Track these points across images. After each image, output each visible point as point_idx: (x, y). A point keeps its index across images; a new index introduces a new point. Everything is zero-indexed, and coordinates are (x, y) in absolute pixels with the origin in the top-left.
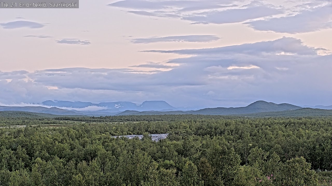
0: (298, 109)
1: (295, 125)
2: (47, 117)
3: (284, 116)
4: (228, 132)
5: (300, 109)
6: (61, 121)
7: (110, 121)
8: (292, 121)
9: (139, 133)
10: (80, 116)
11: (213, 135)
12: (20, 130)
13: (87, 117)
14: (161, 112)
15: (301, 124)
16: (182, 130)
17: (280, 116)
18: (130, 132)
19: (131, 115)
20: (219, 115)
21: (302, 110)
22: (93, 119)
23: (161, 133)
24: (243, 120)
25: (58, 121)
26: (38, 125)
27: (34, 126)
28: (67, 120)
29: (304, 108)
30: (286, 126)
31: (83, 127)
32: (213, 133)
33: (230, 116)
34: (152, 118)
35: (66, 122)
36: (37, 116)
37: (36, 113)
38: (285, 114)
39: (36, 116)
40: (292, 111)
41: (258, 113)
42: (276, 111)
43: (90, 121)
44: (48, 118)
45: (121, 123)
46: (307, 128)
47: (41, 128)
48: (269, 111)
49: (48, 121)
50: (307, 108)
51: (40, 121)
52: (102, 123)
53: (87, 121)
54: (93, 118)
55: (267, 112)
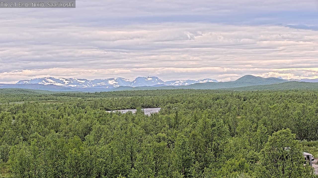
0: (284, 82)
1: (282, 97)
2: (44, 93)
3: (271, 89)
4: (218, 105)
5: (286, 82)
6: (57, 98)
7: (105, 97)
8: (279, 94)
9: (133, 107)
10: (76, 92)
11: (203, 108)
12: (18, 106)
13: (83, 93)
14: (153, 87)
15: (288, 96)
16: (174, 104)
17: (268, 89)
18: (124, 107)
19: (125, 90)
20: (209, 90)
21: (289, 83)
22: (89, 95)
23: (154, 108)
24: (232, 94)
25: (55, 97)
26: (36, 101)
27: (32, 102)
28: (63, 96)
29: (290, 82)
30: (273, 99)
31: (79, 102)
32: (203, 106)
33: (219, 90)
34: (145, 93)
35: (63, 97)
36: (35, 93)
37: (34, 90)
38: (271, 87)
39: (33, 92)
40: (278, 84)
41: (247, 87)
42: (264, 84)
43: (86, 97)
44: (45, 95)
45: (115, 98)
46: (293, 101)
47: (39, 104)
48: (256, 85)
49: (46, 98)
50: (293, 82)
51: (38, 98)
52: (97, 98)
53: (82, 97)
54: (89, 93)
55: (255, 86)
